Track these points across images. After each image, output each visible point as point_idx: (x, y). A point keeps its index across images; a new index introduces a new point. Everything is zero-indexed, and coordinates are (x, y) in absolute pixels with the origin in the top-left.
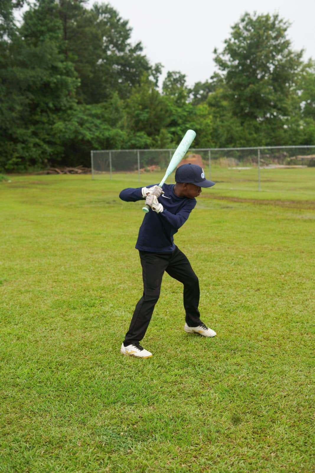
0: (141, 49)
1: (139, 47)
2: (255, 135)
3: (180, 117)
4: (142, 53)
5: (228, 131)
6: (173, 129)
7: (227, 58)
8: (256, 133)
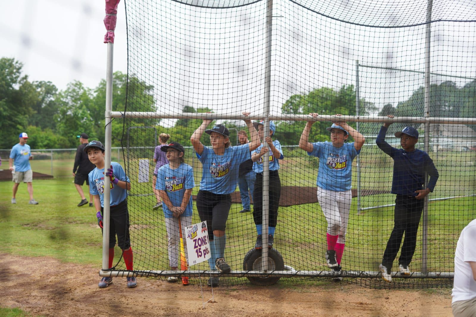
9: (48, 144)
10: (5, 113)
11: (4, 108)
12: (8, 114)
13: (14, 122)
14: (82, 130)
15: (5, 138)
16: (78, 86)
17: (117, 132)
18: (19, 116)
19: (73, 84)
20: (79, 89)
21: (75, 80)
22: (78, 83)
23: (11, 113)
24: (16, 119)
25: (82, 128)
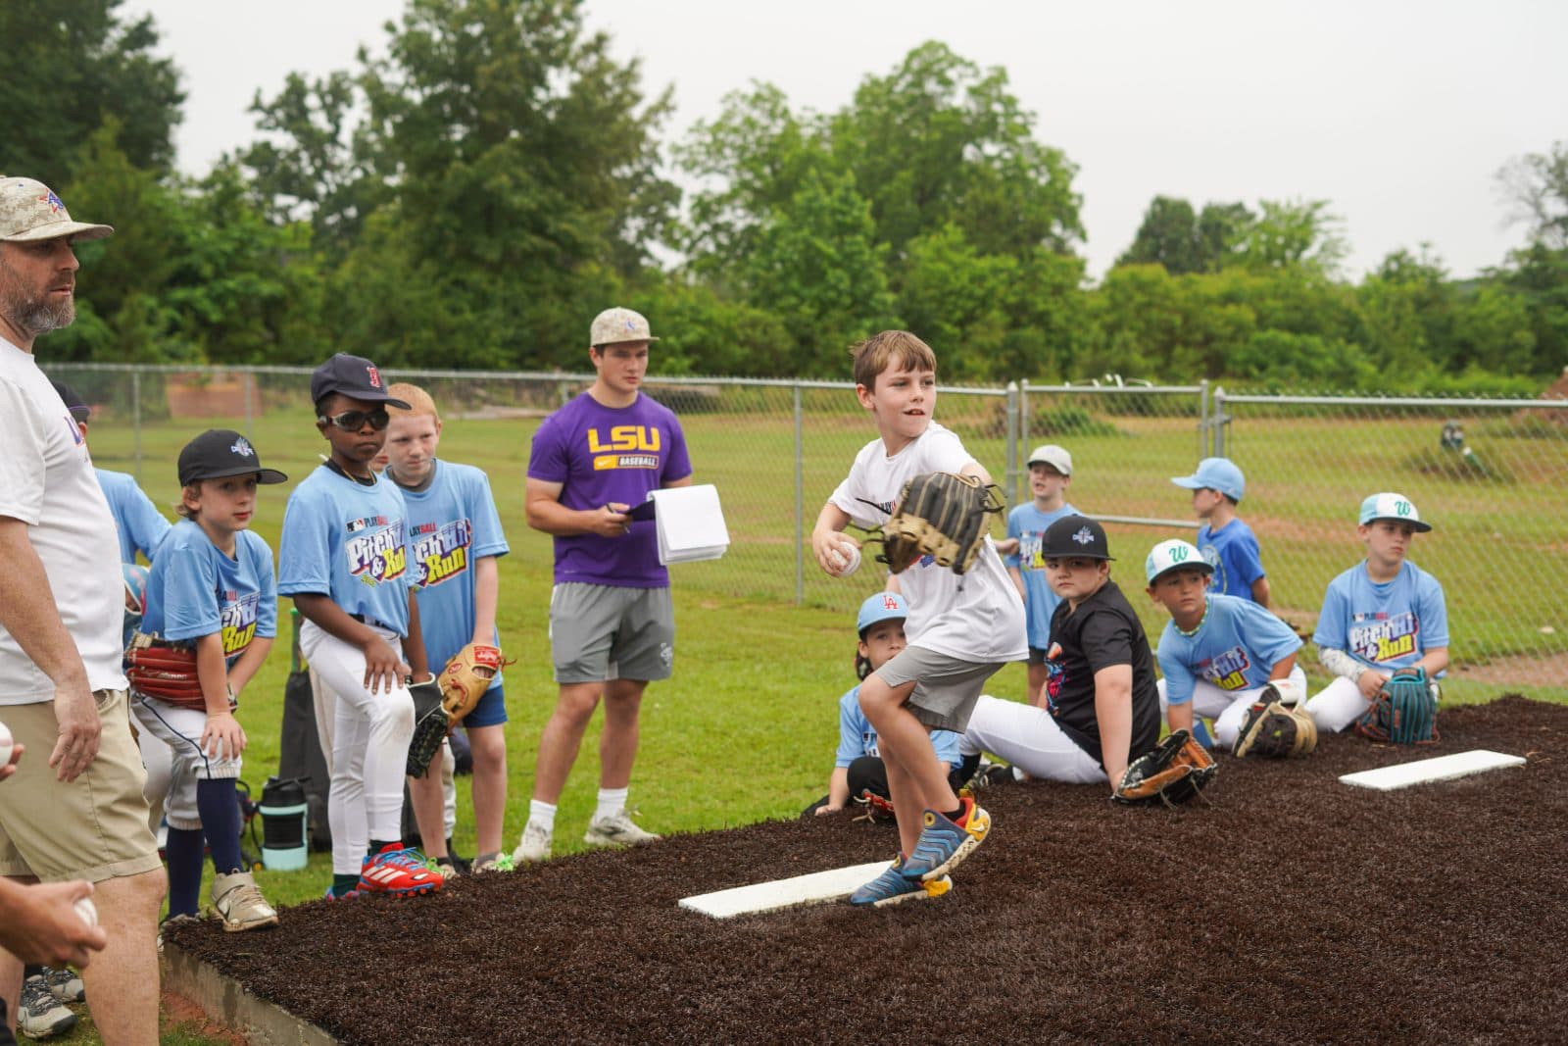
0: (152, 39)
1: (142, 35)
2: (469, 316)
3: (210, 258)
4: (155, 53)
5: (383, 302)
6: (180, 294)
7: (395, 76)
8: (474, 309)
9: (703, 340)
10: (518, 200)
11: (513, 177)
12: (533, 206)
13: (554, 238)
14: (840, 280)
15: (516, 312)
16: (768, 106)
17: (979, 292)
18: (571, 215)
19: (744, 97)
20: (772, 115)
21: (754, 81)
22: (765, 93)
23: (543, 198)
24: (565, 226)
25: (839, 272)
